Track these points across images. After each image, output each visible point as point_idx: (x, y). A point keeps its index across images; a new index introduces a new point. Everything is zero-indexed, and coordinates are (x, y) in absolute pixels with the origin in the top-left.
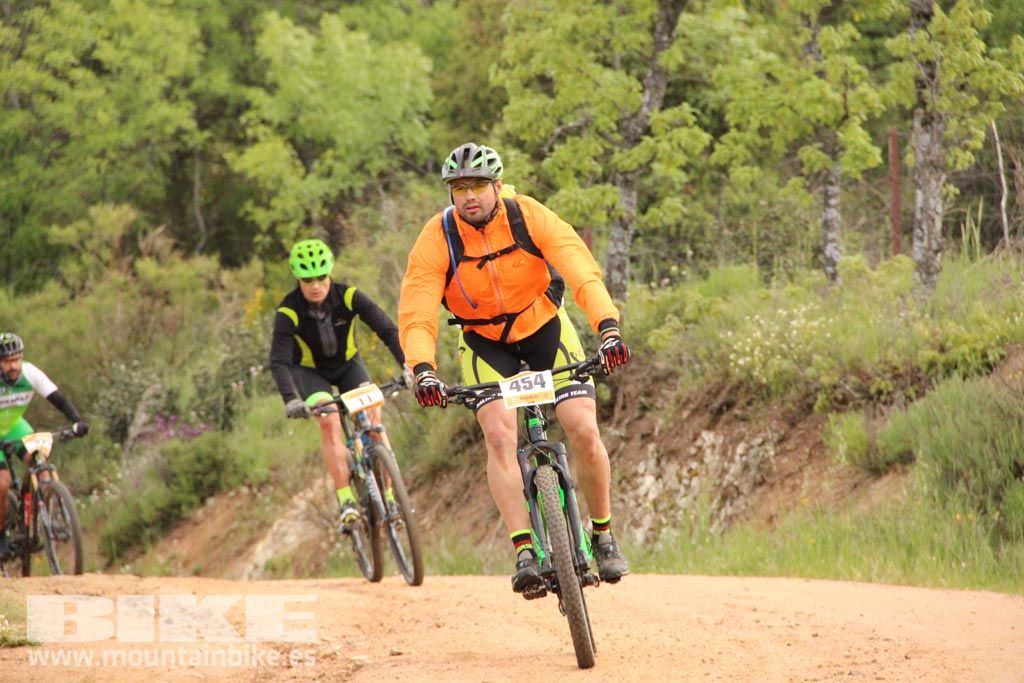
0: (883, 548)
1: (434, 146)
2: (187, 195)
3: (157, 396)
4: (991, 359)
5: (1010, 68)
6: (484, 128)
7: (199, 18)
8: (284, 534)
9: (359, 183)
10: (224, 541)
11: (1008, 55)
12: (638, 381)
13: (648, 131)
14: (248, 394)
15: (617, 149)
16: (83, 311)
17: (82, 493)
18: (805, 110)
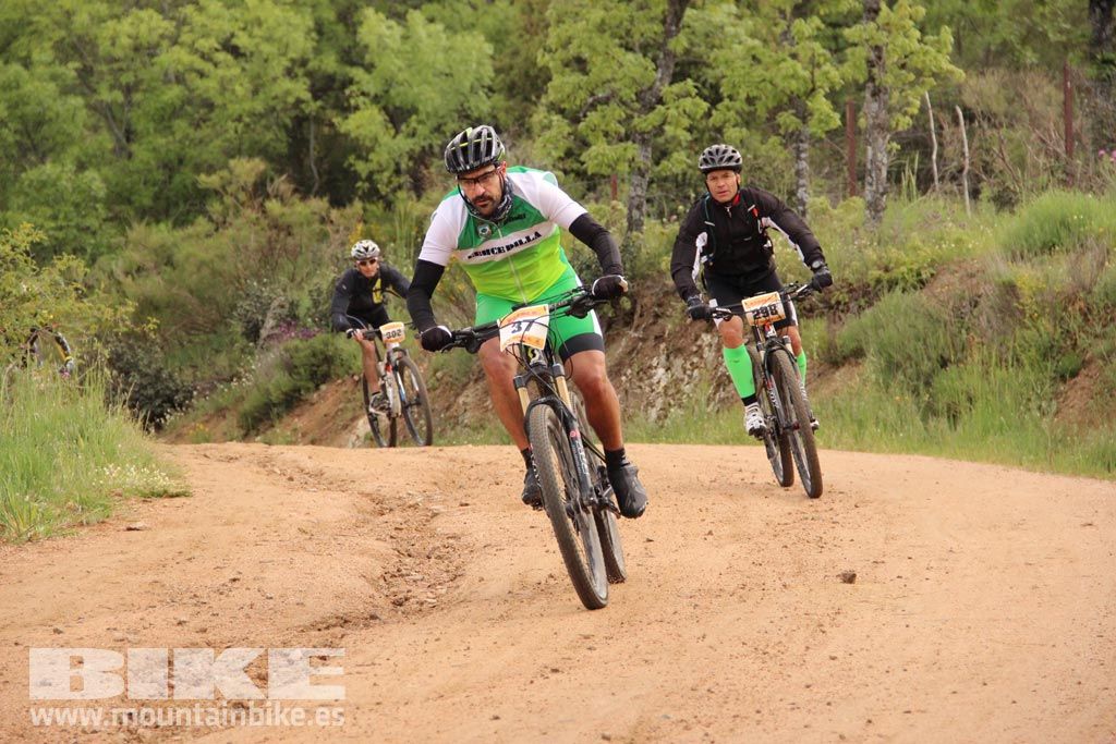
0: (840, 423)
1: (495, 112)
2: (305, 150)
3: (282, 307)
4: (924, 276)
5: (939, 51)
6: (534, 98)
7: (313, 12)
10: (333, 417)
11: (938, 42)
12: (652, 295)
13: (660, 101)
15: (636, 115)
16: (225, 240)
17: (224, 380)
18: (782, 84)
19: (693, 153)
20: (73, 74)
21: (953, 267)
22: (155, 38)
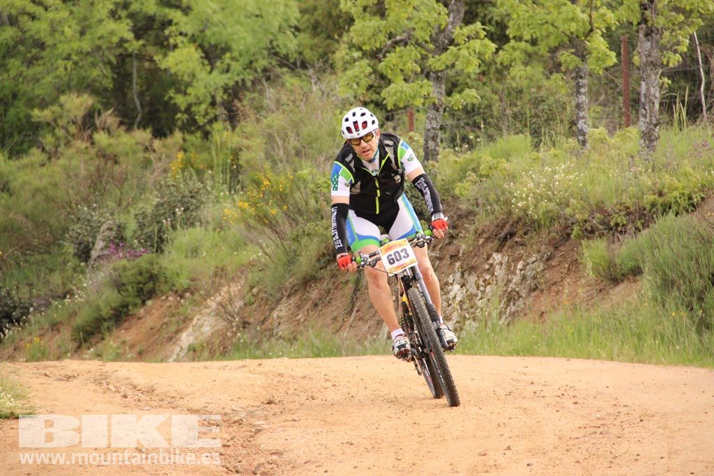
0: (621, 336)
1: (301, 50)
2: (127, 83)
3: (110, 229)
4: (695, 200)
6: (336, 37)
8: (202, 326)
9: (249, 77)
10: (159, 330)
13: (452, 42)
14: (174, 227)
15: (430, 55)
16: (57, 169)
17: (59, 297)
18: (563, 27)
19: (481, 84)
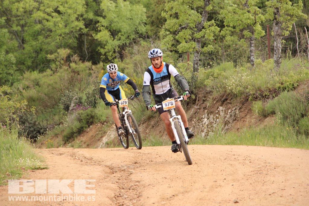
0: (267, 137)
1: (147, 31)
2: (83, 45)
3: (76, 99)
4: (295, 86)
5: (298, 9)
8: (111, 135)
9: (128, 42)
10: (95, 137)
11: (298, 6)
12: (202, 93)
13: (203, 28)
15: (195, 33)
16: (57, 77)
17: (58, 125)
18: (245, 21)
19: (214, 44)
20: (4, 21)
21: (305, 83)
22: (31, 8)
